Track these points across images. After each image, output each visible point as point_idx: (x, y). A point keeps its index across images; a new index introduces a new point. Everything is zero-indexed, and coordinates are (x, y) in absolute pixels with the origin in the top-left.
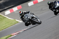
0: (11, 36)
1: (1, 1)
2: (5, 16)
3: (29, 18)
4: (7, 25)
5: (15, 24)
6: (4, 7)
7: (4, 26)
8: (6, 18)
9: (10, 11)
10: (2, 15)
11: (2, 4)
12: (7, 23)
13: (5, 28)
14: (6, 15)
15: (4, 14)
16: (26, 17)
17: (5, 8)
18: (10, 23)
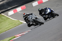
0: (14, 37)
1: (4, 1)
2: (8, 17)
3: (33, 18)
4: (10, 26)
5: (19, 25)
6: (7, 7)
7: (7, 27)
8: (9, 18)
9: (14, 11)
10: (5, 15)
11: (5, 4)
12: (11, 24)
13: (8, 29)
14: (9, 15)
15: (8, 14)
16: (30, 18)
17: (9, 8)
18: (14, 24)
